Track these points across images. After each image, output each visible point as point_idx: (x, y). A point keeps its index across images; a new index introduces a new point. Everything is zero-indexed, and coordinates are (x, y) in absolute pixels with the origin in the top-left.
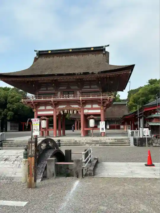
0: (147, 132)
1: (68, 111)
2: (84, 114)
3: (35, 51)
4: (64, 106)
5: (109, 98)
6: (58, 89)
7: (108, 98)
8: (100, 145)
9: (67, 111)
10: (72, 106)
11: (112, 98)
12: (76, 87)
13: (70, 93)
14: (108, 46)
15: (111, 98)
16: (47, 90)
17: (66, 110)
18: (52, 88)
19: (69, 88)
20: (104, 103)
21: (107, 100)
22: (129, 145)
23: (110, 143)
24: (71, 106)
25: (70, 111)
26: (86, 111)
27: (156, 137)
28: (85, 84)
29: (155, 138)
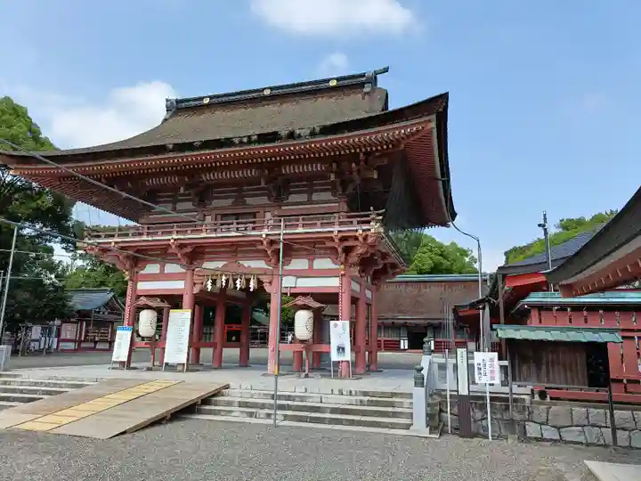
0: (492, 372)
1: (231, 282)
2: (284, 291)
4: (220, 264)
5: (364, 231)
7: (360, 232)
8: (286, 417)
9: (227, 281)
10: (246, 264)
11: (373, 231)
12: (264, 200)
13: (241, 218)
14: (386, 70)
15: (369, 233)
17: (224, 278)
19: (240, 200)
20: (348, 250)
21: (356, 238)
22: (407, 427)
23: (334, 411)
24: (243, 262)
25: (235, 280)
26: (288, 282)
27: (543, 395)
28: (293, 187)
29: (537, 398)
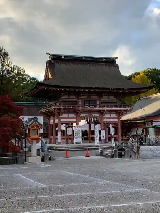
2: (104, 122)
3: (47, 54)
4: (86, 115)
6: (80, 98)
13: (91, 102)
16: (69, 98)
18: (74, 97)
19: (89, 96)
24: (92, 114)
25: (92, 119)
26: (105, 120)
